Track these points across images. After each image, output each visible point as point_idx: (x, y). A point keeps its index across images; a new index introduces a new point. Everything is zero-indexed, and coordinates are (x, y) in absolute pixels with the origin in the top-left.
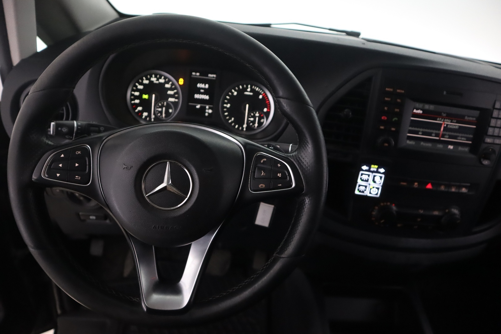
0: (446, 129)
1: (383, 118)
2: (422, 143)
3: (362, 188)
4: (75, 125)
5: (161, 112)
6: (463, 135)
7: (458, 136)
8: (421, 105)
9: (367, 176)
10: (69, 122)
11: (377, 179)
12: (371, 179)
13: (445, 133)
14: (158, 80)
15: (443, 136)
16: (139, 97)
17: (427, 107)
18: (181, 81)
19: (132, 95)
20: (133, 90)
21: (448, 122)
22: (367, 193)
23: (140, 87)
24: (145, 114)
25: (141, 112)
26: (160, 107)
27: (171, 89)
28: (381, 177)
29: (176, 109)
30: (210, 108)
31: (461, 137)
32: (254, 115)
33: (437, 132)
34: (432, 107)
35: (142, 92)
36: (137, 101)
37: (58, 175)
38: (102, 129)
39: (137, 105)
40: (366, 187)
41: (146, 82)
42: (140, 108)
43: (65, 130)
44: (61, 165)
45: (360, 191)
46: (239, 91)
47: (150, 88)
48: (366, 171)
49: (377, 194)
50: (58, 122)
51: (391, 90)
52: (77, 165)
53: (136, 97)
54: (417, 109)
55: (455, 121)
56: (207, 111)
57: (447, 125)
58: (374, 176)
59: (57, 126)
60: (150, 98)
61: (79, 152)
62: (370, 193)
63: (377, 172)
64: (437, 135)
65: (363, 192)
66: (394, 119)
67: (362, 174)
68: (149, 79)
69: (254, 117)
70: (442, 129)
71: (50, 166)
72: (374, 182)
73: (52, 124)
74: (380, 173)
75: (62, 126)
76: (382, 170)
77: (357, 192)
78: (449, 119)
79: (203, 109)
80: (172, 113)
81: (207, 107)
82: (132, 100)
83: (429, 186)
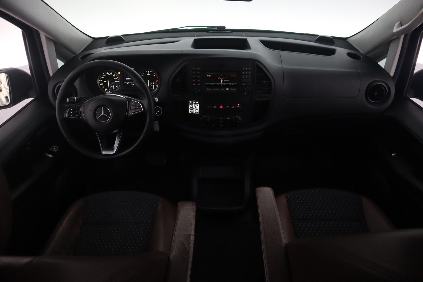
0: (223, 81)
1: (194, 81)
2: (214, 89)
3: (192, 111)
4: (75, 98)
5: (112, 88)
6: (232, 83)
7: (224, 84)
8: (210, 73)
9: (192, 105)
10: (73, 98)
11: (196, 106)
12: (194, 106)
13: (223, 83)
14: (109, 74)
15: (223, 85)
16: (103, 82)
17: (212, 74)
18: (119, 73)
19: (100, 82)
20: (100, 80)
21: (223, 79)
22: (194, 112)
23: (103, 78)
24: (106, 89)
25: (104, 89)
26: (112, 85)
27: (115, 77)
28: (198, 105)
29: (118, 86)
30: (133, 83)
31: (231, 84)
32: (152, 84)
33: (220, 83)
34: (215, 73)
35: (103, 80)
36: (102, 84)
37: (71, 116)
38: (85, 99)
39: (102, 86)
40: (193, 110)
41: (105, 75)
42: (104, 87)
43: (72, 101)
44: (71, 112)
45: (191, 112)
46: (145, 74)
47: (107, 78)
48: (191, 103)
49: (198, 112)
50: (70, 98)
51: (195, 69)
52: (76, 112)
53: (101, 82)
54: (208, 75)
55: (227, 78)
56: (132, 85)
57: (223, 80)
58: (195, 105)
59: (69, 100)
60: (107, 82)
61: (77, 108)
62: (195, 112)
63: (195, 103)
64: (220, 85)
65: (192, 112)
66: (198, 81)
67: (190, 105)
68: (105, 74)
69: (152, 85)
70: (221, 82)
71: (68, 113)
72: (196, 107)
73: (68, 99)
74: (197, 103)
75: (71, 99)
76: (197, 102)
77: (190, 113)
78: (223, 77)
79: (130, 84)
80: (117, 87)
81: (132, 83)
82: (100, 84)
83: (221, 107)
